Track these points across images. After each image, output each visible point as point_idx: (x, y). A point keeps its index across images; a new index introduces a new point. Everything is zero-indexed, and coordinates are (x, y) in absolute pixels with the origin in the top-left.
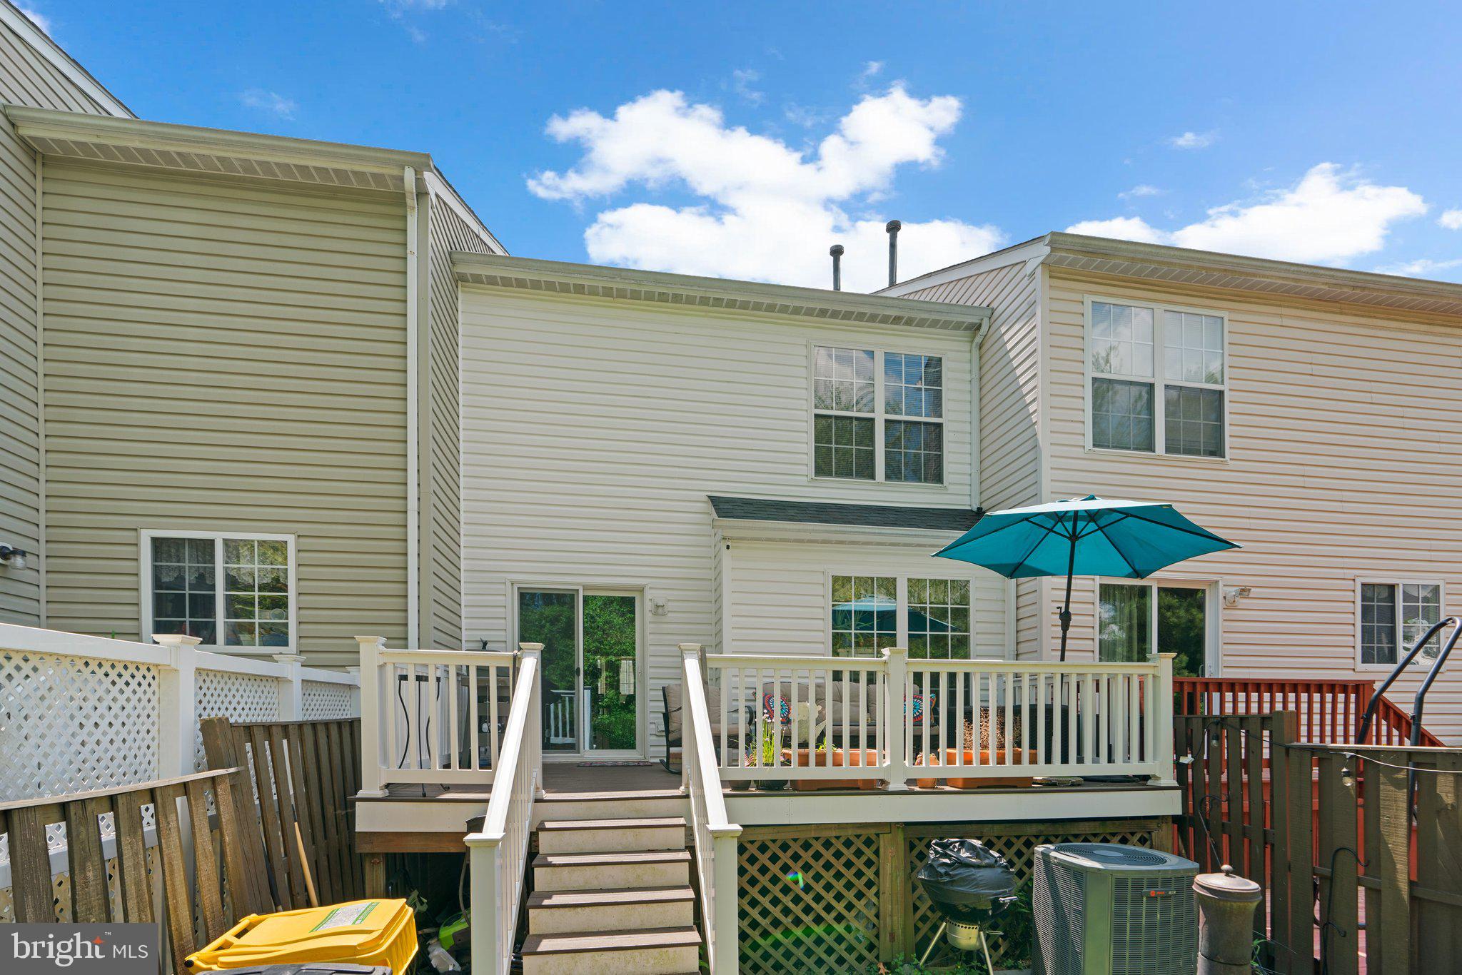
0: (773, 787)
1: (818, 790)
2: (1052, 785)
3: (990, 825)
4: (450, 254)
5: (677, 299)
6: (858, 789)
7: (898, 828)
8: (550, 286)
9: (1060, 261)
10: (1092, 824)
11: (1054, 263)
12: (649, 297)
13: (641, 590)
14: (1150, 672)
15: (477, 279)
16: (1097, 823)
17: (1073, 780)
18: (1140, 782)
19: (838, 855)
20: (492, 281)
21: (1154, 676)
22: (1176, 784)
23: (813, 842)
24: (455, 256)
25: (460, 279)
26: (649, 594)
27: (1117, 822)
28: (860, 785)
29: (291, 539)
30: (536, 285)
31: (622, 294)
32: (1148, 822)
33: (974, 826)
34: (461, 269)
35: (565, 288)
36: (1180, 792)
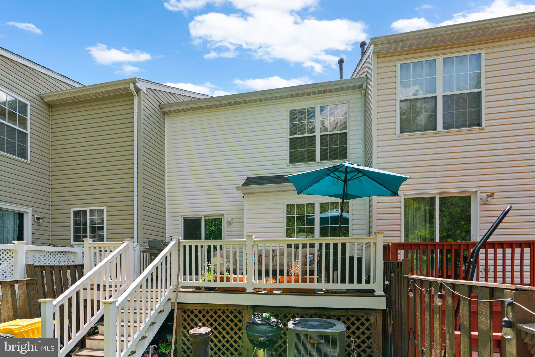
0: (210, 290)
1: (224, 291)
2: (328, 293)
3: (293, 309)
4: (159, 106)
5: (235, 103)
6: (240, 291)
7: (250, 307)
8: (193, 109)
9: (381, 49)
10: (341, 311)
11: (379, 51)
12: (226, 105)
13: (223, 215)
14: (372, 241)
15: (170, 112)
16: (344, 311)
17: (336, 291)
18: (371, 293)
19: (220, 317)
20: (175, 111)
21: (374, 243)
22: (383, 294)
23: (218, 311)
24: (161, 106)
25: (165, 114)
26: (226, 217)
27: (354, 311)
28: (240, 290)
29: (105, 208)
30: (188, 110)
31: (216, 106)
32: (370, 311)
33: (286, 309)
34: (164, 110)
35: (197, 109)
36: (385, 298)
